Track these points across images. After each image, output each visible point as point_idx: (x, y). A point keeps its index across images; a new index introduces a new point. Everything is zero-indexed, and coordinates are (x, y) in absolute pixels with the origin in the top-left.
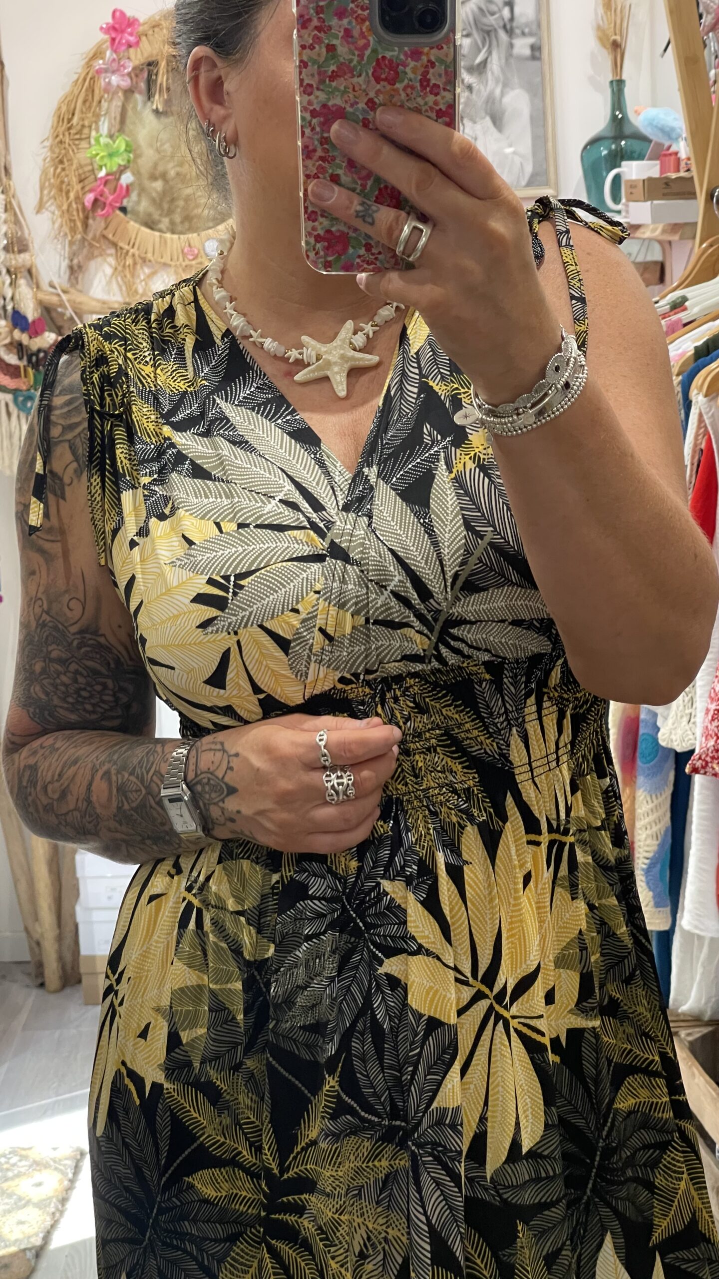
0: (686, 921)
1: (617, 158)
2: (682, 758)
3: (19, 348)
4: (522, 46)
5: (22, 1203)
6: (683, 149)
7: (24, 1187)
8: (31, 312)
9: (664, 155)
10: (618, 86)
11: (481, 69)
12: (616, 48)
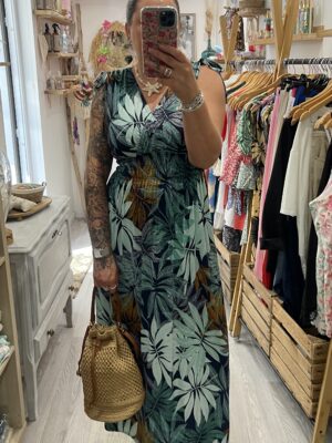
0: (217, 210)
1: (209, 56)
2: (217, 178)
3: (84, 91)
4: (190, 31)
5: (82, 264)
6: (222, 54)
7: (83, 261)
8: (86, 83)
9: (219, 55)
10: (209, 41)
11: (181, 36)
12: (209, 33)
